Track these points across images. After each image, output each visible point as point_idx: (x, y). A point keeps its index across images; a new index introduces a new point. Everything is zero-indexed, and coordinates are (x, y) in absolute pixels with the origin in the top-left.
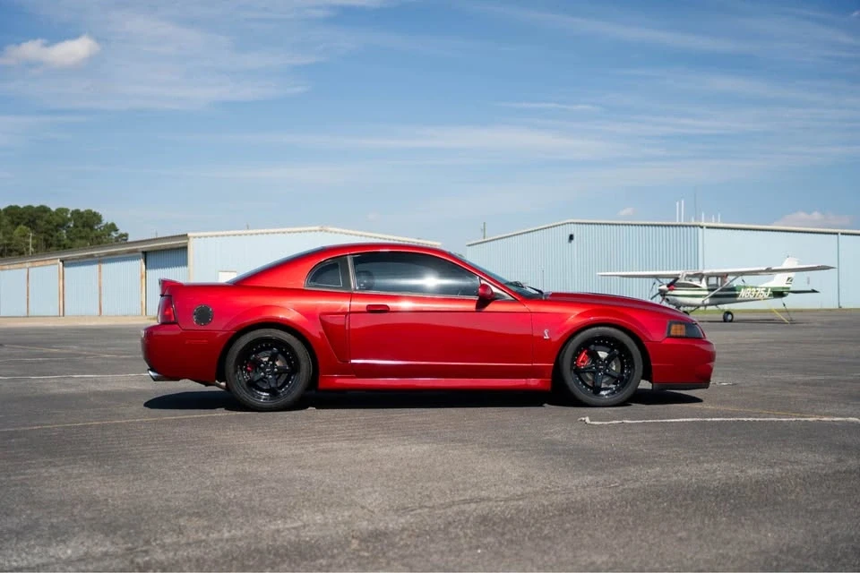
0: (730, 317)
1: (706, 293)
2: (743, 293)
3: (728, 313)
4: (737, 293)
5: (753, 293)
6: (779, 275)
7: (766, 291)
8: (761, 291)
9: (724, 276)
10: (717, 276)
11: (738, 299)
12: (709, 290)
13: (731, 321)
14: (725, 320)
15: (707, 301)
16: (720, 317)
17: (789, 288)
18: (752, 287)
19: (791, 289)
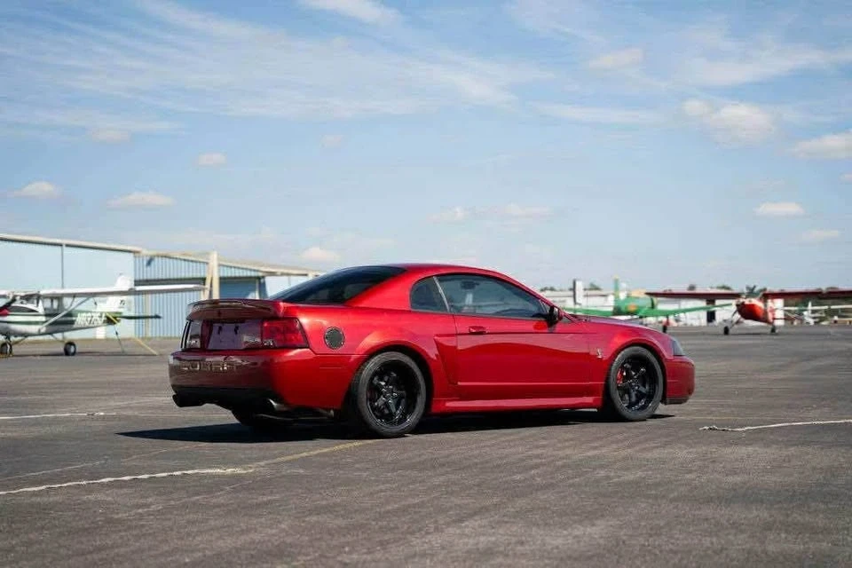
0: (72, 350)
1: (43, 319)
2: (80, 320)
3: (71, 343)
4: (74, 318)
5: (89, 319)
6: (112, 299)
7: (101, 317)
8: (96, 316)
9: (59, 298)
10: (53, 298)
11: (75, 326)
12: (46, 315)
13: (74, 354)
14: (67, 353)
15: (43, 330)
16: (61, 349)
17: (120, 313)
18: (87, 312)
19: (124, 314)
